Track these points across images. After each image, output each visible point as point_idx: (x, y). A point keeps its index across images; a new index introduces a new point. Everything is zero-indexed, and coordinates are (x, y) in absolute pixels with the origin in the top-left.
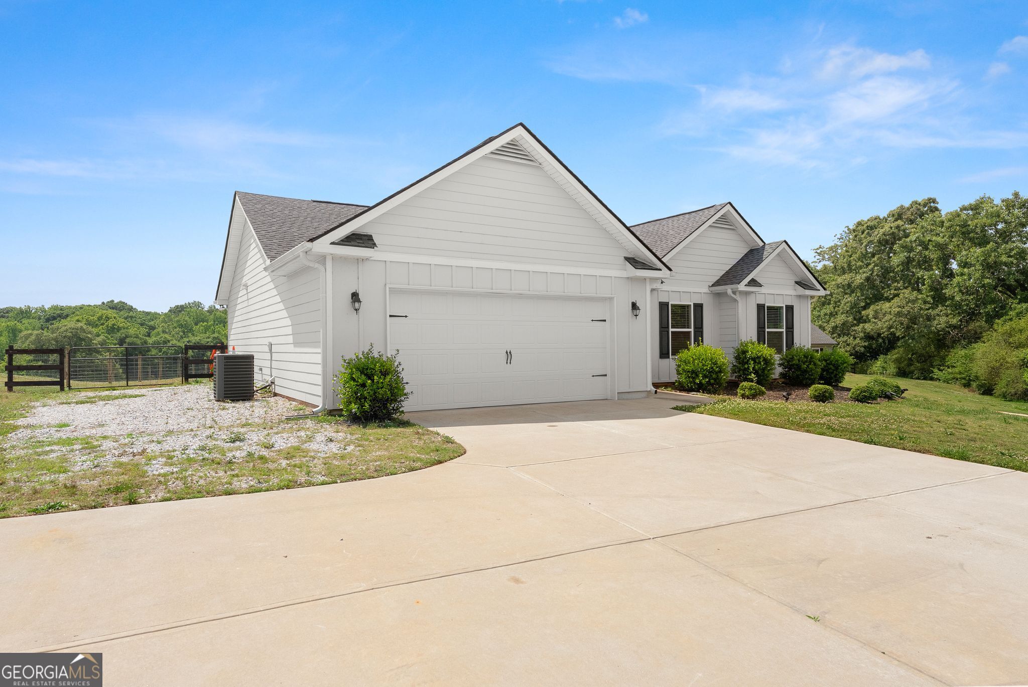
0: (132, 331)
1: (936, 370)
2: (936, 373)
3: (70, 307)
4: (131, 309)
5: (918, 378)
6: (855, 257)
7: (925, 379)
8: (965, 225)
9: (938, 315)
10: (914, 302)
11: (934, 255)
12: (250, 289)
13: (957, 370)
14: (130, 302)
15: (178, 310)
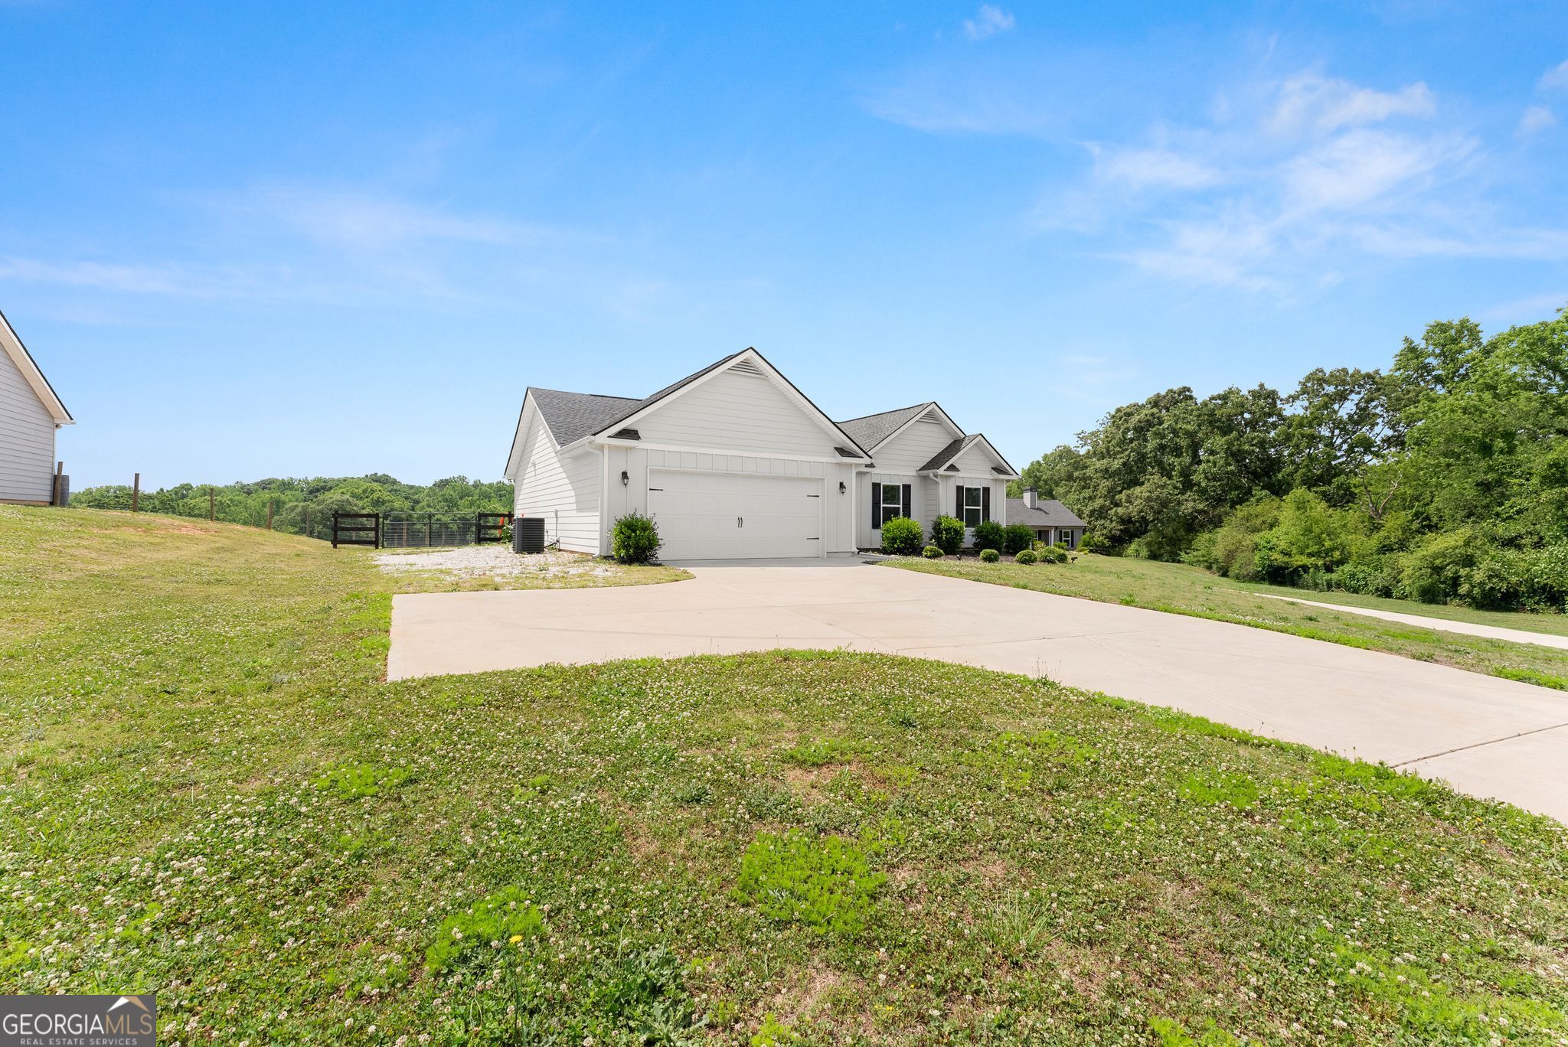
0: (396, 505)
1: (1182, 554)
2: (1183, 556)
3: (334, 480)
4: (394, 482)
5: (1167, 561)
6: (1114, 442)
7: (1173, 561)
8: (1212, 414)
9: (1186, 500)
10: (1163, 487)
11: (1184, 442)
12: (537, 467)
13: (1200, 553)
14: (393, 476)
15: (443, 484)
